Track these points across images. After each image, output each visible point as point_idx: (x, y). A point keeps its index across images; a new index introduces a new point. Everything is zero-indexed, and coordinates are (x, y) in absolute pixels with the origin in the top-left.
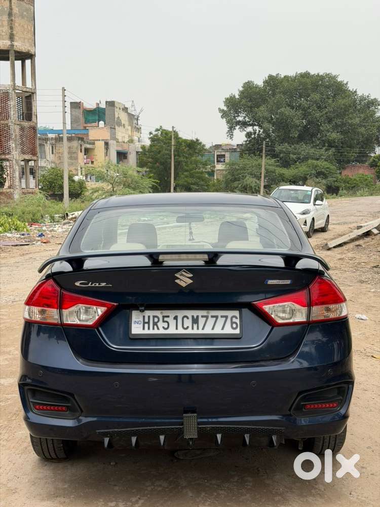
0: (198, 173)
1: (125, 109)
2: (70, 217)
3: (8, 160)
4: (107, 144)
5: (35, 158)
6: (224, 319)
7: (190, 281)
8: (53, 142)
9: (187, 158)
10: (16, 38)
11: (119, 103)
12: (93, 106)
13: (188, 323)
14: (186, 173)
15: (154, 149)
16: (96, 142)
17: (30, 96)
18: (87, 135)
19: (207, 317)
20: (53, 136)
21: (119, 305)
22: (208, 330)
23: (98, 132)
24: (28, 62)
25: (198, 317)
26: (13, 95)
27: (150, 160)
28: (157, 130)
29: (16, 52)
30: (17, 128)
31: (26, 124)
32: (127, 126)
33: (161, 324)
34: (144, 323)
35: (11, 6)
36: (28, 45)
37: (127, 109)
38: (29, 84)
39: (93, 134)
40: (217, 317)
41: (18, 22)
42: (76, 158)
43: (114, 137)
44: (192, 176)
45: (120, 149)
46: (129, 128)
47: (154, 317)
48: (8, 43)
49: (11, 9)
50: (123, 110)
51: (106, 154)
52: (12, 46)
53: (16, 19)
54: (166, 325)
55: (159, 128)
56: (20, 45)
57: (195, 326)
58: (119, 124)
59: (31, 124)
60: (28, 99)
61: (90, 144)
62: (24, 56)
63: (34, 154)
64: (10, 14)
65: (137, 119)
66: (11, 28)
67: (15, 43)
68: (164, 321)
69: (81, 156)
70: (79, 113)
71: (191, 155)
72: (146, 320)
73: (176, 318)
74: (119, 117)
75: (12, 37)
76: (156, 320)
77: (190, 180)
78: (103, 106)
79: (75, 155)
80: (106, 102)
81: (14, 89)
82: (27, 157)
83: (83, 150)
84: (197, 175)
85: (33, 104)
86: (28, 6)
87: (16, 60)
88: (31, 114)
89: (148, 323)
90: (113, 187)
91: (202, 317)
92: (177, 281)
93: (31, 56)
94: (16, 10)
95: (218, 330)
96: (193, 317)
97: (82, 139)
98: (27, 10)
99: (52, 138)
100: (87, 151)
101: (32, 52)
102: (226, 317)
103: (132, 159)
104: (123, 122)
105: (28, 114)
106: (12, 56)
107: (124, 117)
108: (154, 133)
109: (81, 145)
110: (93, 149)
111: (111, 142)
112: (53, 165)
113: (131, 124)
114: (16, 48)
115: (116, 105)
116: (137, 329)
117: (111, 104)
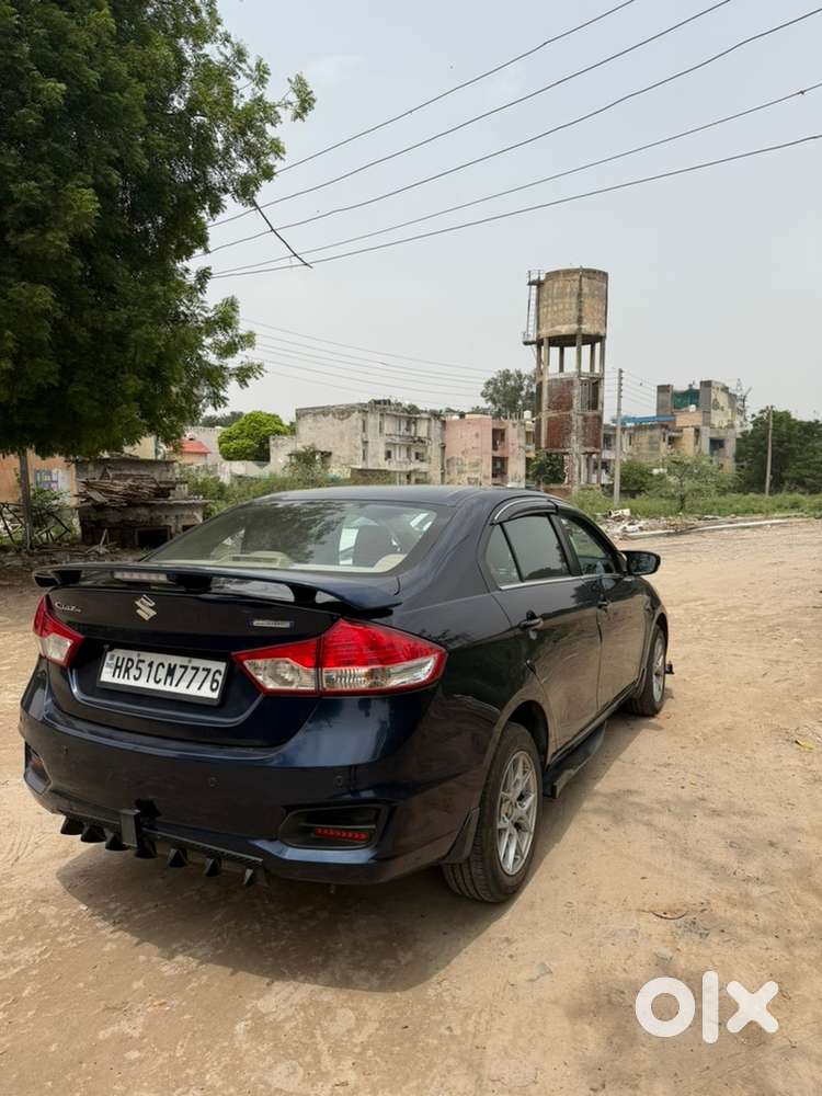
0: (815, 463)
1: (725, 389)
2: (613, 515)
3: (567, 454)
4: (697, 431)
5: (598, 450)
6: (206, 673)
7: (153, 613)
8: (632, 431)
9: (801, 444)
10: (585, 320)
11: (716, 383)
12: (686, 388)
13: (162, 673)
14: (798, 464)
15: (757, 435)
16: (685, 429)
17: (597, 383)
18: (674, 422)
19: (186, 668)
20: (632, 424)
21: (87, 639)
22: (182, 689)
23: (689, 418)
24: (598, 345)
25: (175, 666)
26: (577, 383)
27: (751, 448)
28: (762, 412)
29: (584, 335)
30: (580, 418)
31: (590, 413)
32: (725, 409)
33: (134, 672)
34: (117, 667)
35: (580, 285)
36: (597, 326)
37: (727, 388)
38: (597, 370)
39: (681, 420)
40: (197, 669)
41: (587, 303)
42: (658, 449)
43: (708, 423)
44: (808, 467)
45: (714, 436)
46: (730, 411)
47: (129, 659)
48: (575, 326)
49: (581, 289)
50: (722, 390)
51: (696, 443)
52: (580, 329)
53: (586, 301)
54: (137, 673)
55: (764, 408)
56: (588, 328)
57: (169, 681)
58: (717, 406)
59: (596, 413)
60: (594, 385)
61: (677, 431)
62: (594, 339)
63: (597, 446)
64: (580, 295)
65: (744, 400)
66: (580, 310)
67: (583, 327)
68: (137, 668)
69: (664, 446)
70: (667, 397)
71: (808, 441)
72: (119, 664)
73: (151, 665)
74: (716, 400)
75: (580, 320)
76: (130, 665)
77: (805, 472)
78: (697, 387)
79: (656, 445)
80: (701, 383)
81: (579, 376)
82: (589, 450)
83: (667, 439)
84: (813, 466)
85: (600, 390)
86: (600, 284)
87: (584, 344)
88: (597, 403)
89: (120, 668)
90: (681, 481)
91: (181, 667)
92: (139, 611)
93: (600, 338)
94: (586, 290)
95: (193, 691)
96: (170, 665)
97: (666, 427)
98: (598, 289)
99: (631, 428)
100: (672, 441)
101: (602, 333)
102: (209, 671)
103: (730, 448)
104: (721, 404)
105: (594, 402)
106: (578, 341)
107: (722, 399)
108: (758, 415)
109: (664, 434)
110: (679, 438)
111: (703, 429)
112: (630, 458)
113: (732, 406)
114: (583, 332)
115: (713, 384)
116: (107, 675)
117: (707, 384)
